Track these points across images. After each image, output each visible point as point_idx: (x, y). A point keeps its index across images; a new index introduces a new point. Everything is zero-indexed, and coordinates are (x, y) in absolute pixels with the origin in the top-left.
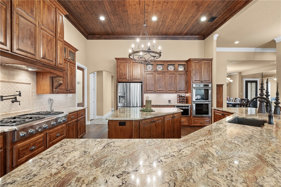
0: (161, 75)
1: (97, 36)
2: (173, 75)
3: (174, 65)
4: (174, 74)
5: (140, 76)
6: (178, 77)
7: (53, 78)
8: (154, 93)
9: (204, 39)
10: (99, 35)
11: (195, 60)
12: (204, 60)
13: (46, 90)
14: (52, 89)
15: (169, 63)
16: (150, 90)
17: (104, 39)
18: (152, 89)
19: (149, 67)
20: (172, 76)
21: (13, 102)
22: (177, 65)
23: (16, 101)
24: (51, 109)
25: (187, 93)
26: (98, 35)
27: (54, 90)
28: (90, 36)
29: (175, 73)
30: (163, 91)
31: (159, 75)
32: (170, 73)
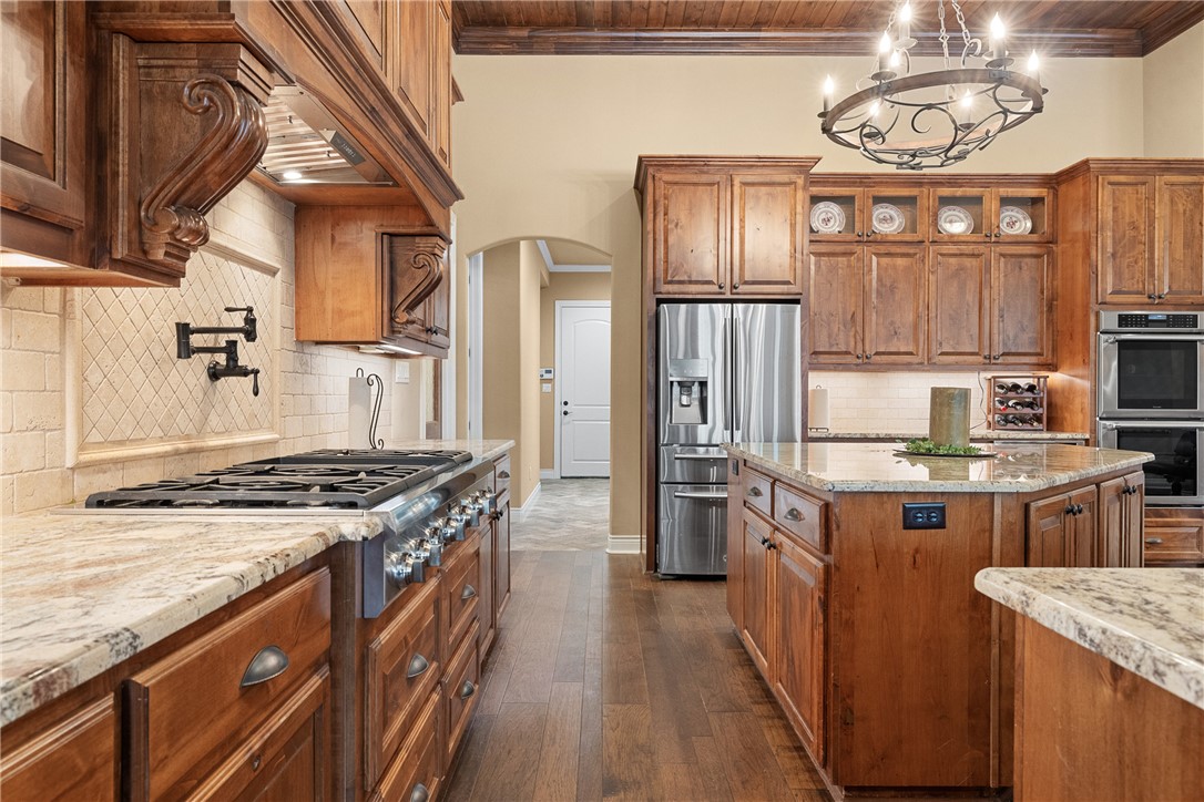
0: (900, 262)
1: (512, 33)
2: (968, 262)
3: (978, 200)
4: (978, 256)
5: (787, 260)
6: (998, 274)
7: (396, 239)
8: (858, 368)
9: (1143, 51)
10: (528, 23)
11: (1114, 166)
12: (1168, 166)
13: (353, 314)
14: (392, 310)
15: (946, 191)
16: (834, 349)
17: (557, 53)
18: (847, 344)
19: (823, 216)
20: (962, 268)
21: (214, 374)
22: (995, 204)
23: (234, 369)
24: (371, 441)
25: (1053, 367)
26: (520, 25)
27: (402, 317)
28: (478, 33)
29: (982, 248)
30: (911, 354)
31: (885, 261)
32: (952, 249)
